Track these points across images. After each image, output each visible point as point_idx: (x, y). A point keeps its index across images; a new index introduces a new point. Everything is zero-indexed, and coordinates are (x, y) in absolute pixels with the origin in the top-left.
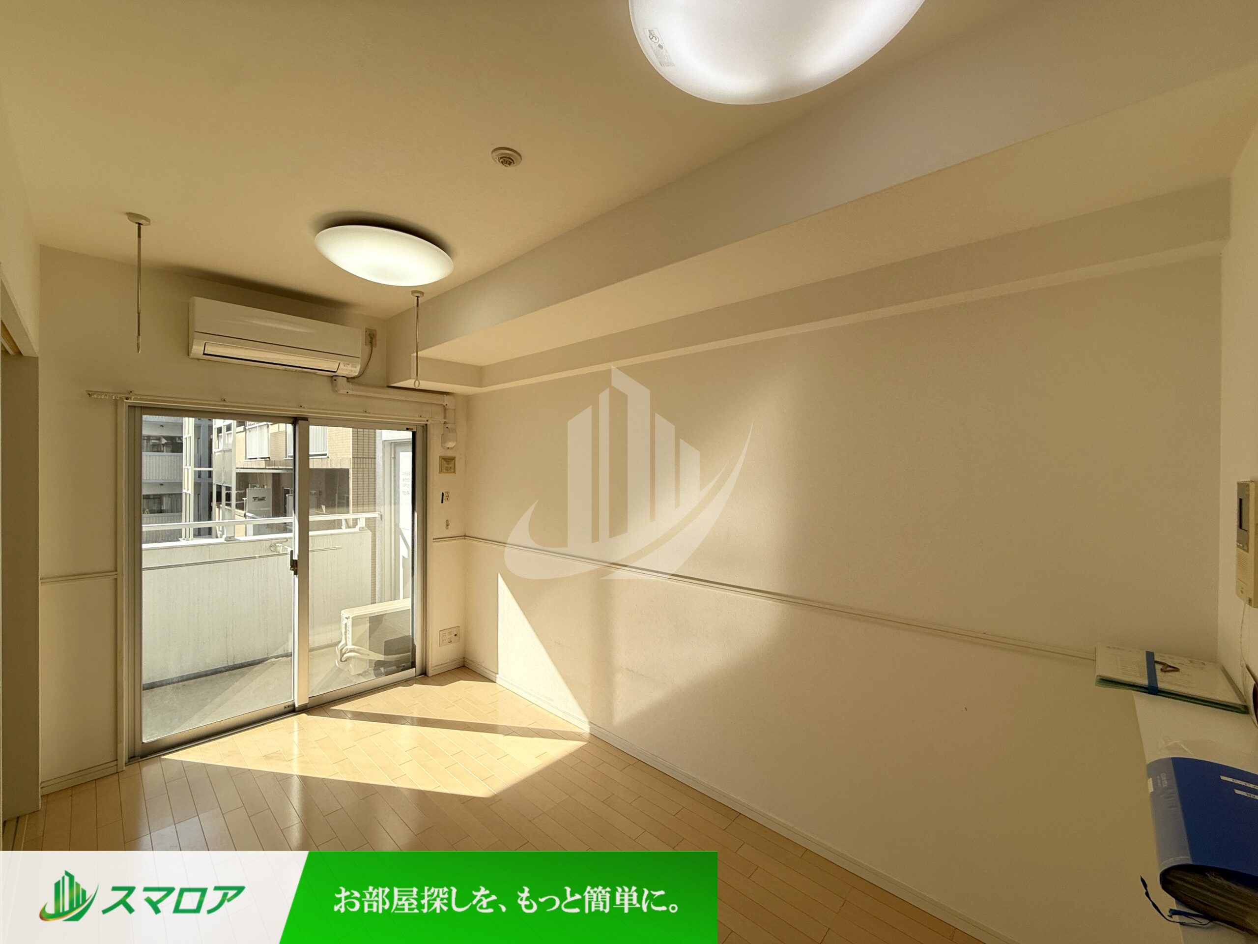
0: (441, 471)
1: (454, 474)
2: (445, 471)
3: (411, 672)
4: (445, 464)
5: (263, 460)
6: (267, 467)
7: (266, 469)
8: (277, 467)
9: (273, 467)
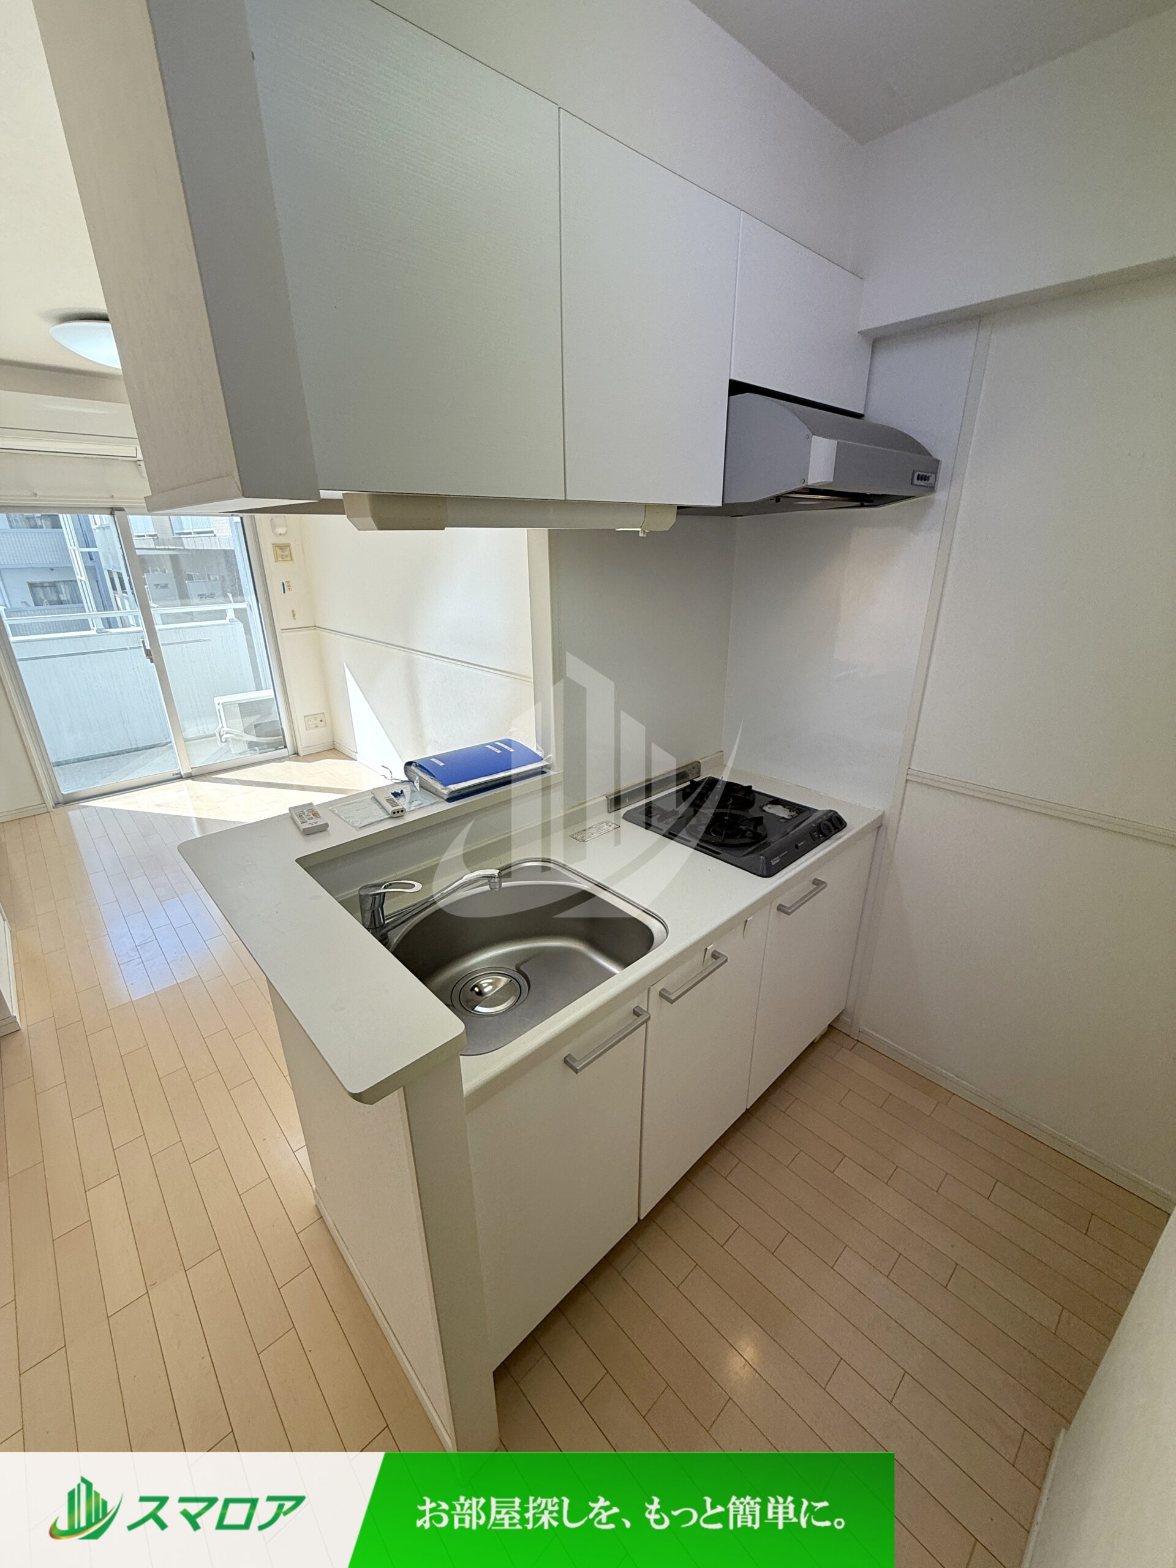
0: (277, 560)
1: (291, 562)
2: (281, 559)
3: (283, 752)
4: (280, 552)
5: (151, 538)
6: (157, 547)
7: (156, 549)
8: (167, 547)
9: (163, 547)
